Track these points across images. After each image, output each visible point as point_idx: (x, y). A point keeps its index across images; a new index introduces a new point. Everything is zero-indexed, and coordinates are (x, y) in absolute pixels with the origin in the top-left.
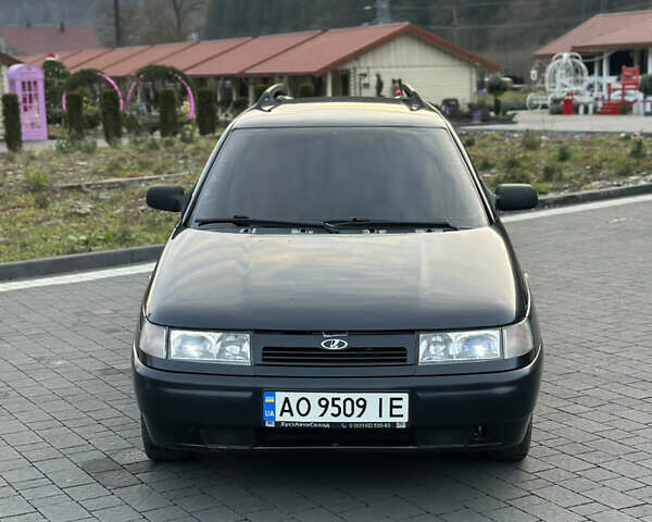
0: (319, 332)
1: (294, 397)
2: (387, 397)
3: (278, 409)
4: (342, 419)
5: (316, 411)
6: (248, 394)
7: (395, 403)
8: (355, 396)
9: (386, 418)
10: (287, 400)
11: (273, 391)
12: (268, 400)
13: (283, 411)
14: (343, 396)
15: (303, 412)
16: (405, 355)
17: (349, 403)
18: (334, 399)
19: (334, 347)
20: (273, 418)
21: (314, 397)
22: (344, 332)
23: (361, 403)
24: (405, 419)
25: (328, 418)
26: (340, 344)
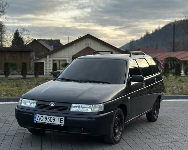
0: (50, 102)
1: (40, 116)
2: (59, 118)
3: (37, 119)
4: (50, 122)
5: (44, 119)
6: (31, 114)
7: (61, 120)
8: (53, 117)
9: (59, 123)
10: (39, 116)
11: (36, 114)
12: (35, 116)
13: (38, 119)
14: (50, 117)
15: (42, 120)
16: (67, 108)
17: (51, 118)
18: (48, 117)
19: (52, 105)
20: (36, 120)
21: (44, 116)
22: (55, 102)
23: (54, 119)
24: (63, 124)
25: (47, 122)
26: (54, 105)
